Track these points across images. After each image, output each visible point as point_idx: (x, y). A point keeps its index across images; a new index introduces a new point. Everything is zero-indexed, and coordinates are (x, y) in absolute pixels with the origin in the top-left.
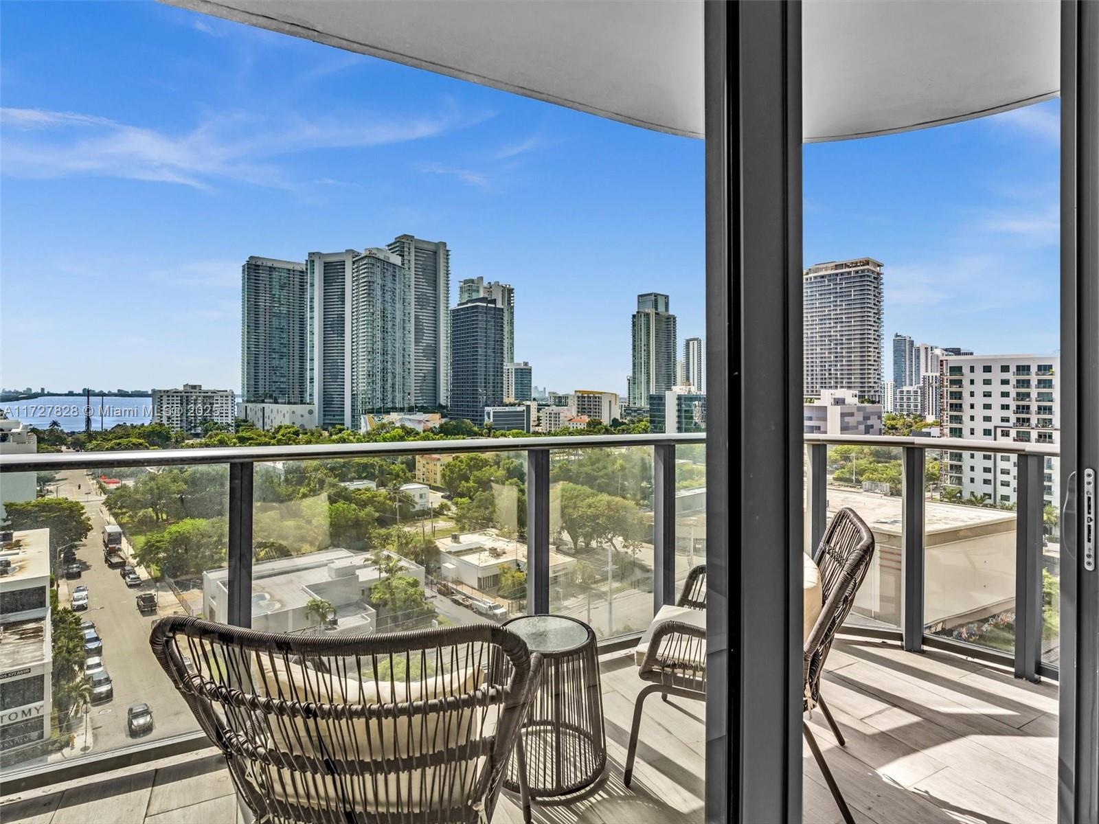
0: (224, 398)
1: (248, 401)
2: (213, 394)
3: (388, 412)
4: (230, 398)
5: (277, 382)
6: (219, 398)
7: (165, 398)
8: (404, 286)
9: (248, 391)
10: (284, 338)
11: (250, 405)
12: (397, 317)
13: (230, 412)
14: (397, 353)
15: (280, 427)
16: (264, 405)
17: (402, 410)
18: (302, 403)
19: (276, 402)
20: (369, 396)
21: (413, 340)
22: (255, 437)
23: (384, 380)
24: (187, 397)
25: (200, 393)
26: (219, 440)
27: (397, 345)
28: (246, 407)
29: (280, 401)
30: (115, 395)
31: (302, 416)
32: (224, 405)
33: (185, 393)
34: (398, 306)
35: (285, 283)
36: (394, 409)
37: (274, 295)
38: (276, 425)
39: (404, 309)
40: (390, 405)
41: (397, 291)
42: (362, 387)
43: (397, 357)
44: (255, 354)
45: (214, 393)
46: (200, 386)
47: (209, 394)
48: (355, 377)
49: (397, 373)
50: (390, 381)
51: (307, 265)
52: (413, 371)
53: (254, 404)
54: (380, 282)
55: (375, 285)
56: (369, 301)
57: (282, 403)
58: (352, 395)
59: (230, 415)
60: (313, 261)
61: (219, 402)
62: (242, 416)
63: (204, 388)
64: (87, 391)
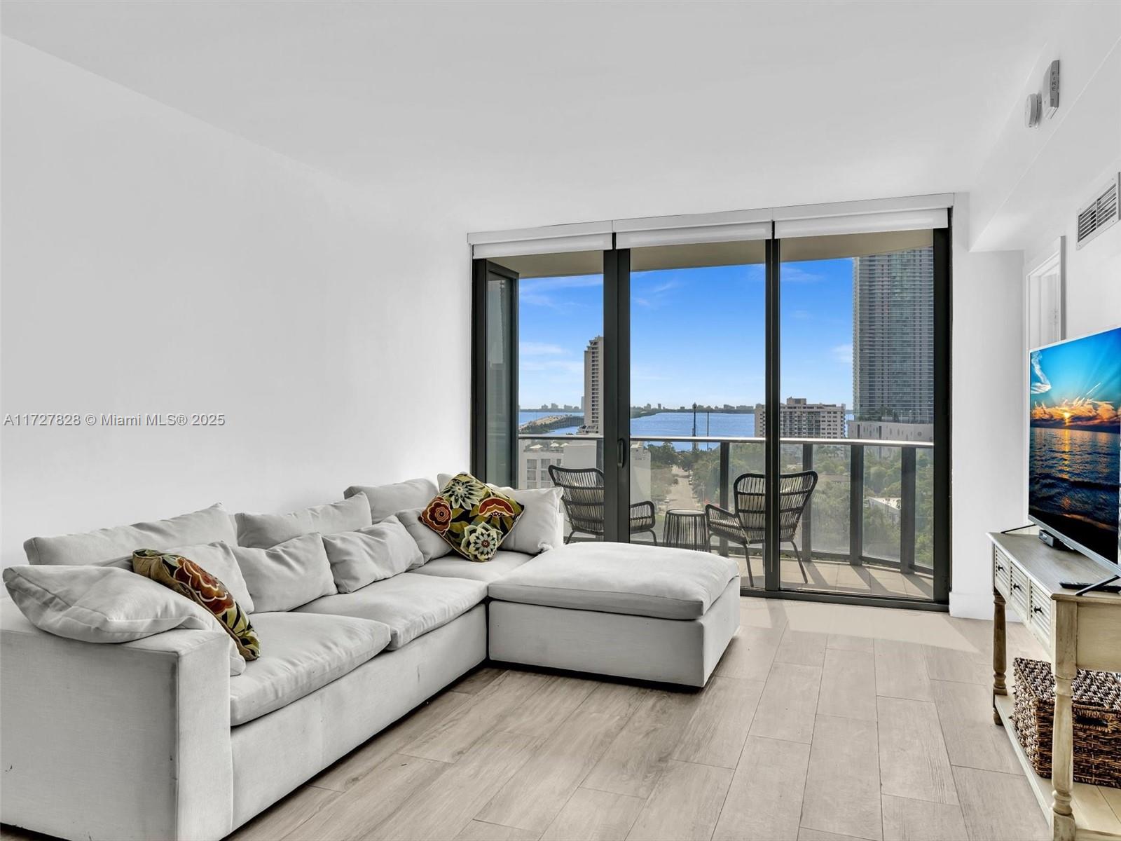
0: (832, 415)
1: (861, 419)
2: (819, 410)
4: (839, 415)
5: (898, 393)
6: (826, 415)
9: (861, 406)
10: (908, 334)
11: (863, 424)
13: (838, 432)
16: (880, 423)
19: (896, 420)
24: (791, 413)
25: (805, 408)
28: (859, 426)
29: (901, 418)
30: (722, 411)
32: (832, 423)
33: (789, 408)
35: (909, 260)
37: (895, 277)
44: (870, 357)
45: (821, 408)
46: (805, 400)
47: (815, 410)
53: (868, 423)
57: (903, 422)
61: (826, 419)
63: (808, 402)
64: (695, 406)
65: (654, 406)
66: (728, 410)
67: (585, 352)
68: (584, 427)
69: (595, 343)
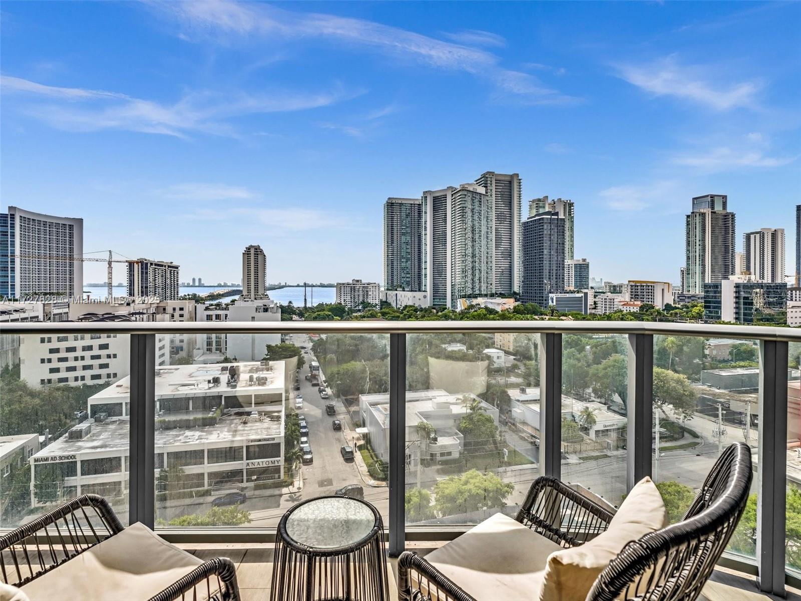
0: (374, 288)
1: (388, 290)
2: (368, 286)
3: (476, 297)
4: (377, 288)
5: (405, 277)
6: (371, 288)
7: (342, 288)
8: (488, 209)
9: (388, 283)
10: (409, 249)
11: (389, 292)
12: (483, 230)
13: (377, 296)
14: (482, 256)
15: (406, 306)
16: (396, 292)
17: (486, 295)
18: (420, 290)
19: (404, 290)
20: (463, 286)
21: (494, 246)
22: (391, 312)
23: (473, 275)
24: (354, 287)
25: (361, 284)
26: (371, 314)
27: (482, 250)
28: (387, 293)
29: (406, 289)
30: (319, 286)
31: (420, 299)
32: (374, 292)
33: (353, 284)
34: (484, 222)
35: (409, 213)
36: (480, 295)
37: (403, 221)
38: (403, 305)
39: (487, 224)
40: (477, 292)
41: (483, 212)
42: (458, 280)
43: (482, 258)
45: (369, 284)
46: (361, 280)
47: (366, 285)
48: (453, 273)
49: (482, 269)
50: (477, 275)
51: (422, 200)
52: (494, 268)
53: (391, 292)
54: (470, 207)
55: (467, 209)
56: (463, 221)
57: (407, 291)
58: (452, 285)
59: (377, 298)
60: (426, 197)
61: (371, 290)
62: (384, 300)
63: (363, 282)
64: (305, 284)
65: (283, 284)
66: (322, 286)
67: (243, 253)
68: (243, 296)
69: (249, 249)
